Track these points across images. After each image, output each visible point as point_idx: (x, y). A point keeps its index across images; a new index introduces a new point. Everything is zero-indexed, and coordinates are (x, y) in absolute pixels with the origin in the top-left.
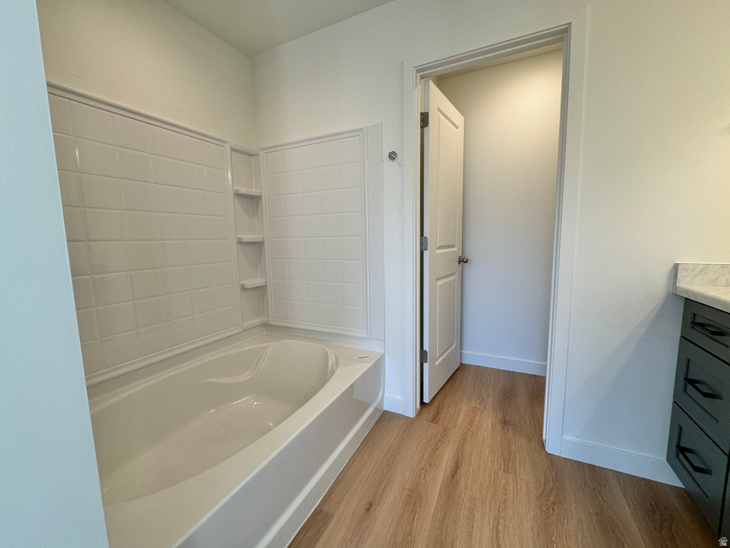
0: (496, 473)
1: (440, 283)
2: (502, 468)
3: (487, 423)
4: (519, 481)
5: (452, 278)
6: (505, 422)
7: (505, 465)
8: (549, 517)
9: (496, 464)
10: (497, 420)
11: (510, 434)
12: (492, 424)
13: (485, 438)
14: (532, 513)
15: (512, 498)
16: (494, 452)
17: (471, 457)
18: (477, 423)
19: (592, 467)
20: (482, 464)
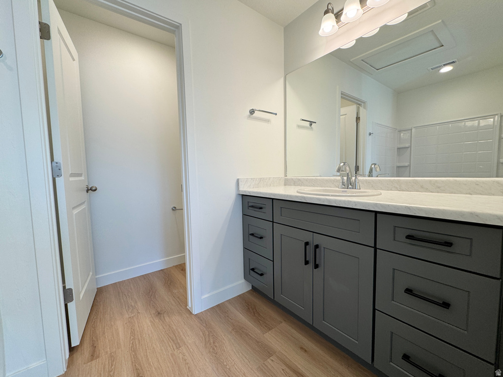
0: (173, 355)
1: (76, 212)
2: (175, 347)
3: (146, 323)
4: (189, 347)
5: (83, 207)
6: (159, 313)
7: (175, 344)
8: (216, 353)
9: (169, 348)
10: (153, 315)
11: (167, 319)
12: (151, 322)
13: (151, 336)
14: (207, 360)
15: (192, 362)
16: (163, 341)
17: (148, 360)
18: (138, 329)
19: (218, 306)
20: (159, 359)
